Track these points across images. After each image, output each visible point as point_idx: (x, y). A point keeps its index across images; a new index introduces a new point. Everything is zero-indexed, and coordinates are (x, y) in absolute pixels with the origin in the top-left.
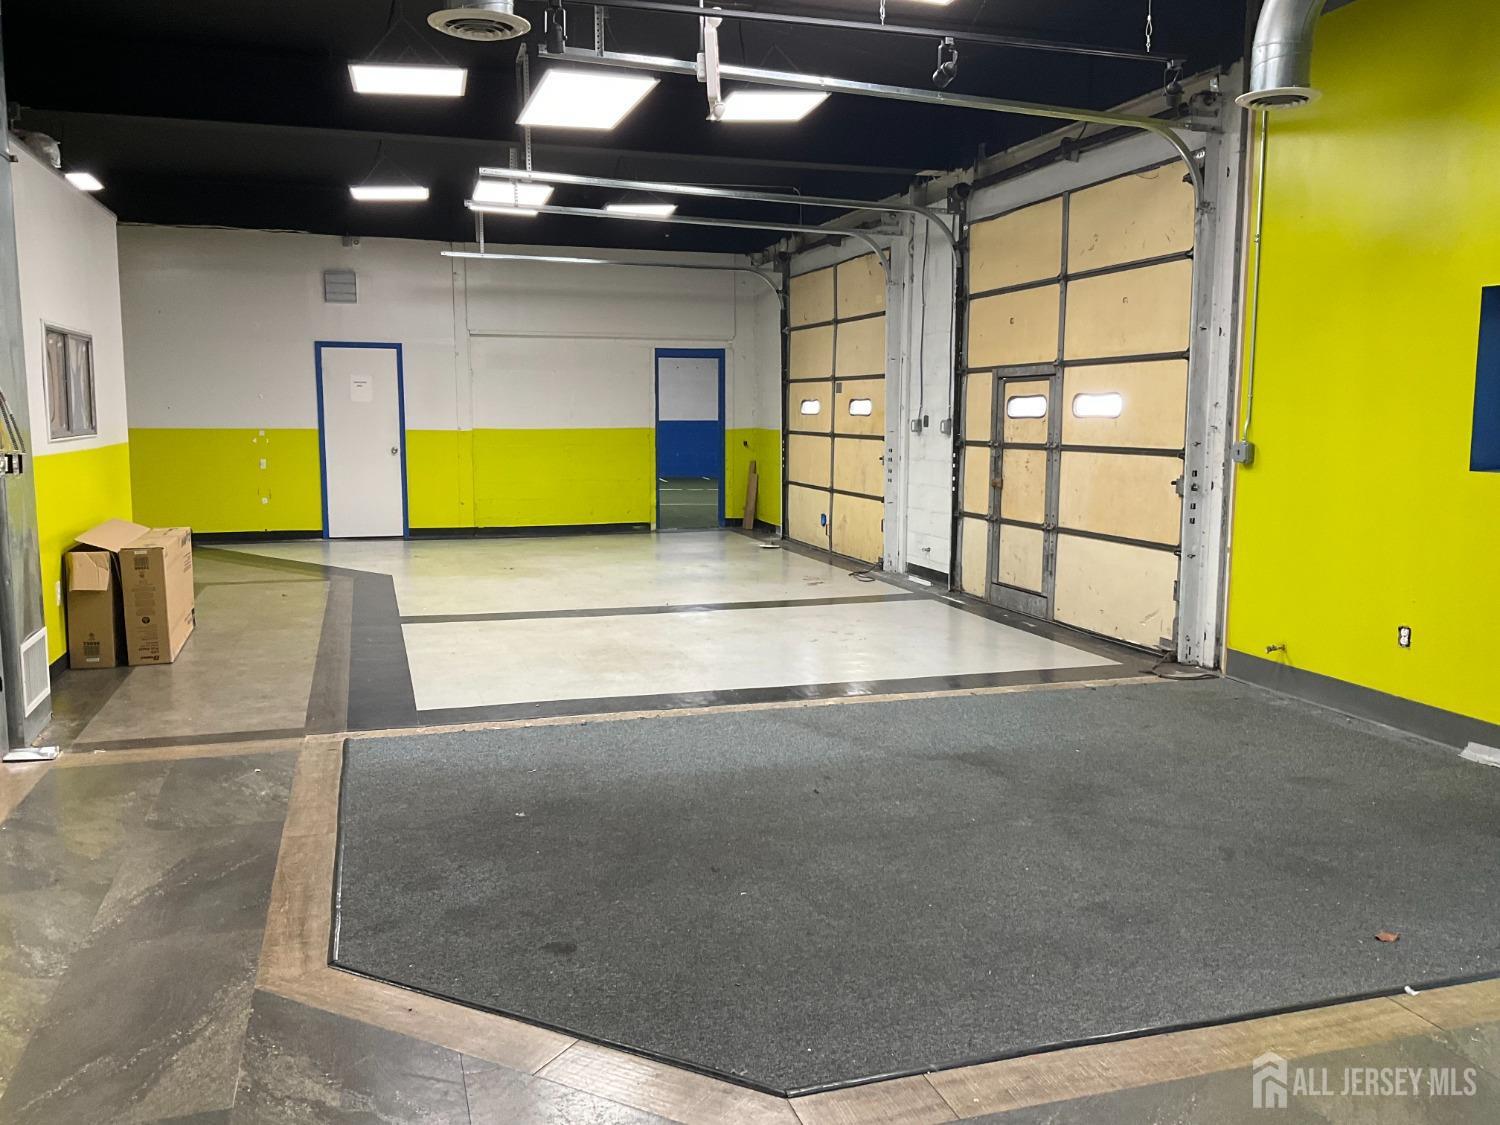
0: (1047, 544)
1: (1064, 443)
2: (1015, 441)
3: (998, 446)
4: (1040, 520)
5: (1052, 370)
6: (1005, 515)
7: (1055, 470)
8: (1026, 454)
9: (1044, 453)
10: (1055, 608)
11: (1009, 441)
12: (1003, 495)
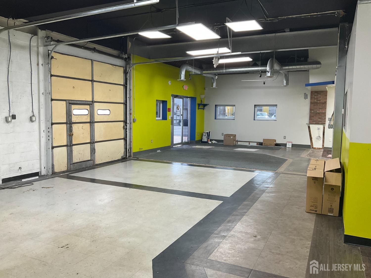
0: (92, 147)
1: (95, 121)
2: (76, 122)
3: (69, 123)
4: (88, 141)
5: (91, 103)
6: (74, 143)
7: (93, 128)
8: (81, 125)
9: (89, 124)
10: (96, 161)
11: (74, 122)
12: (73, 137)
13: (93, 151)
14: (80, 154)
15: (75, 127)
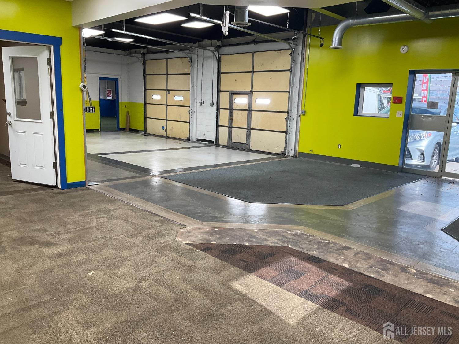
0: (248, 132)
1: (252, 109)
2: (236, 109)
3: (231, 109)
4: (245, 127)
5: (249, 92)
6: (233, 126)
7: (250, 115)
8: (240, 111)
9: (247, 112)
10: (250, 147)
11: (235, 108)
12: (233, 121)
13: (248, 136)
14: (237, 136)
15: (235, 113)
